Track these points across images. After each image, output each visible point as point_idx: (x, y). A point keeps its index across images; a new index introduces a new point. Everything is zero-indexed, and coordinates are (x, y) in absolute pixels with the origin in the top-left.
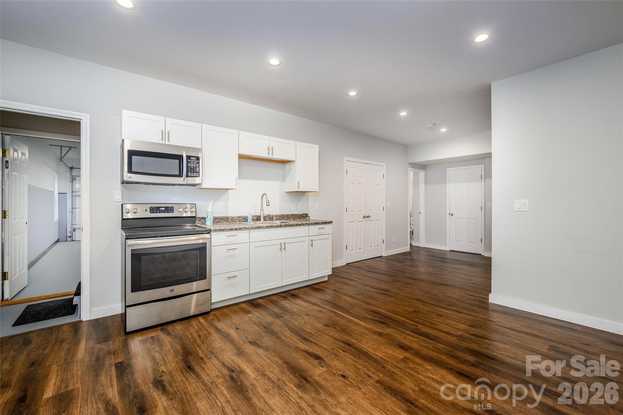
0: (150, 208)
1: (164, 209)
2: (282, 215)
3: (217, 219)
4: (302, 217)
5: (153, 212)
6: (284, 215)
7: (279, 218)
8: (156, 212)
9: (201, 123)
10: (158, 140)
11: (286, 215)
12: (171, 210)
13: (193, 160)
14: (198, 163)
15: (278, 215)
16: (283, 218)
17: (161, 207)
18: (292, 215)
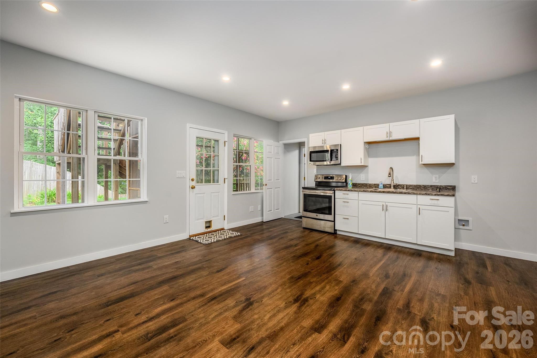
0: (325, 177)
1: (330, 177)
2: (417, 185)
3: (359, 184)
4: (446, 189)
5: (325, 179)
6: (420, 186)
7: (414, 188)
8: (327, 179)
9: (340, 130)
10: (320, 144)
11: (423, 185)
12: (333, 178)
13: (335, 151)
14: (337, 152)
15: (413, 185)
16: (418, 188)
17: (329, 177)
18: (431, 186)
